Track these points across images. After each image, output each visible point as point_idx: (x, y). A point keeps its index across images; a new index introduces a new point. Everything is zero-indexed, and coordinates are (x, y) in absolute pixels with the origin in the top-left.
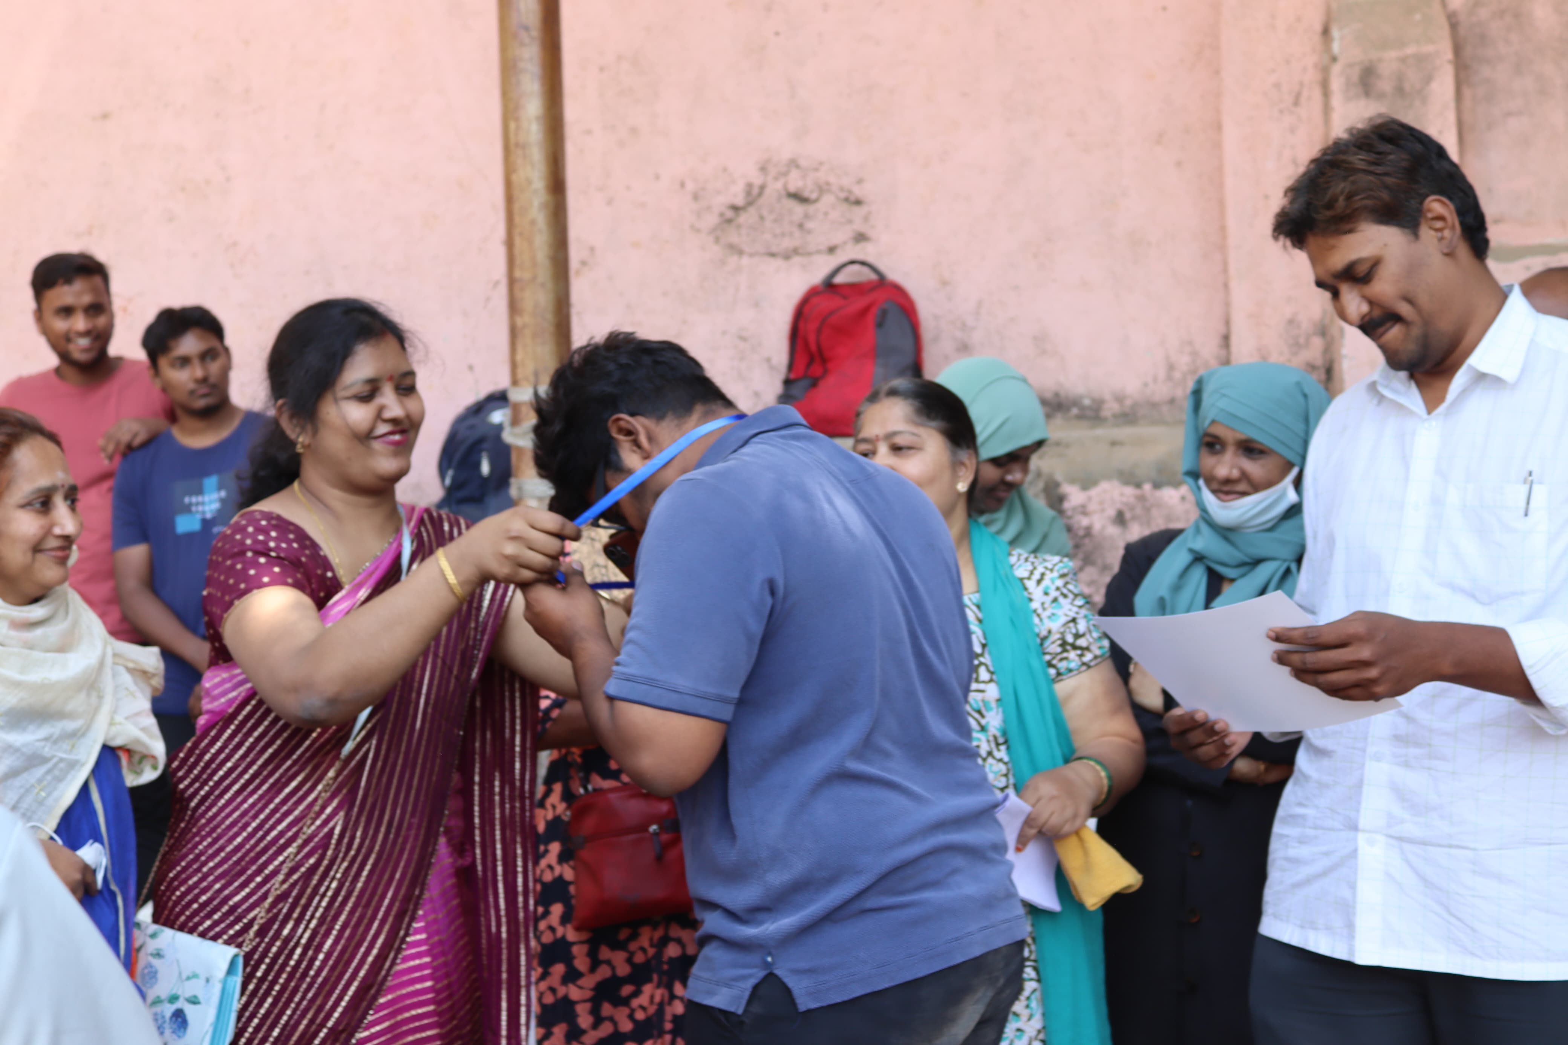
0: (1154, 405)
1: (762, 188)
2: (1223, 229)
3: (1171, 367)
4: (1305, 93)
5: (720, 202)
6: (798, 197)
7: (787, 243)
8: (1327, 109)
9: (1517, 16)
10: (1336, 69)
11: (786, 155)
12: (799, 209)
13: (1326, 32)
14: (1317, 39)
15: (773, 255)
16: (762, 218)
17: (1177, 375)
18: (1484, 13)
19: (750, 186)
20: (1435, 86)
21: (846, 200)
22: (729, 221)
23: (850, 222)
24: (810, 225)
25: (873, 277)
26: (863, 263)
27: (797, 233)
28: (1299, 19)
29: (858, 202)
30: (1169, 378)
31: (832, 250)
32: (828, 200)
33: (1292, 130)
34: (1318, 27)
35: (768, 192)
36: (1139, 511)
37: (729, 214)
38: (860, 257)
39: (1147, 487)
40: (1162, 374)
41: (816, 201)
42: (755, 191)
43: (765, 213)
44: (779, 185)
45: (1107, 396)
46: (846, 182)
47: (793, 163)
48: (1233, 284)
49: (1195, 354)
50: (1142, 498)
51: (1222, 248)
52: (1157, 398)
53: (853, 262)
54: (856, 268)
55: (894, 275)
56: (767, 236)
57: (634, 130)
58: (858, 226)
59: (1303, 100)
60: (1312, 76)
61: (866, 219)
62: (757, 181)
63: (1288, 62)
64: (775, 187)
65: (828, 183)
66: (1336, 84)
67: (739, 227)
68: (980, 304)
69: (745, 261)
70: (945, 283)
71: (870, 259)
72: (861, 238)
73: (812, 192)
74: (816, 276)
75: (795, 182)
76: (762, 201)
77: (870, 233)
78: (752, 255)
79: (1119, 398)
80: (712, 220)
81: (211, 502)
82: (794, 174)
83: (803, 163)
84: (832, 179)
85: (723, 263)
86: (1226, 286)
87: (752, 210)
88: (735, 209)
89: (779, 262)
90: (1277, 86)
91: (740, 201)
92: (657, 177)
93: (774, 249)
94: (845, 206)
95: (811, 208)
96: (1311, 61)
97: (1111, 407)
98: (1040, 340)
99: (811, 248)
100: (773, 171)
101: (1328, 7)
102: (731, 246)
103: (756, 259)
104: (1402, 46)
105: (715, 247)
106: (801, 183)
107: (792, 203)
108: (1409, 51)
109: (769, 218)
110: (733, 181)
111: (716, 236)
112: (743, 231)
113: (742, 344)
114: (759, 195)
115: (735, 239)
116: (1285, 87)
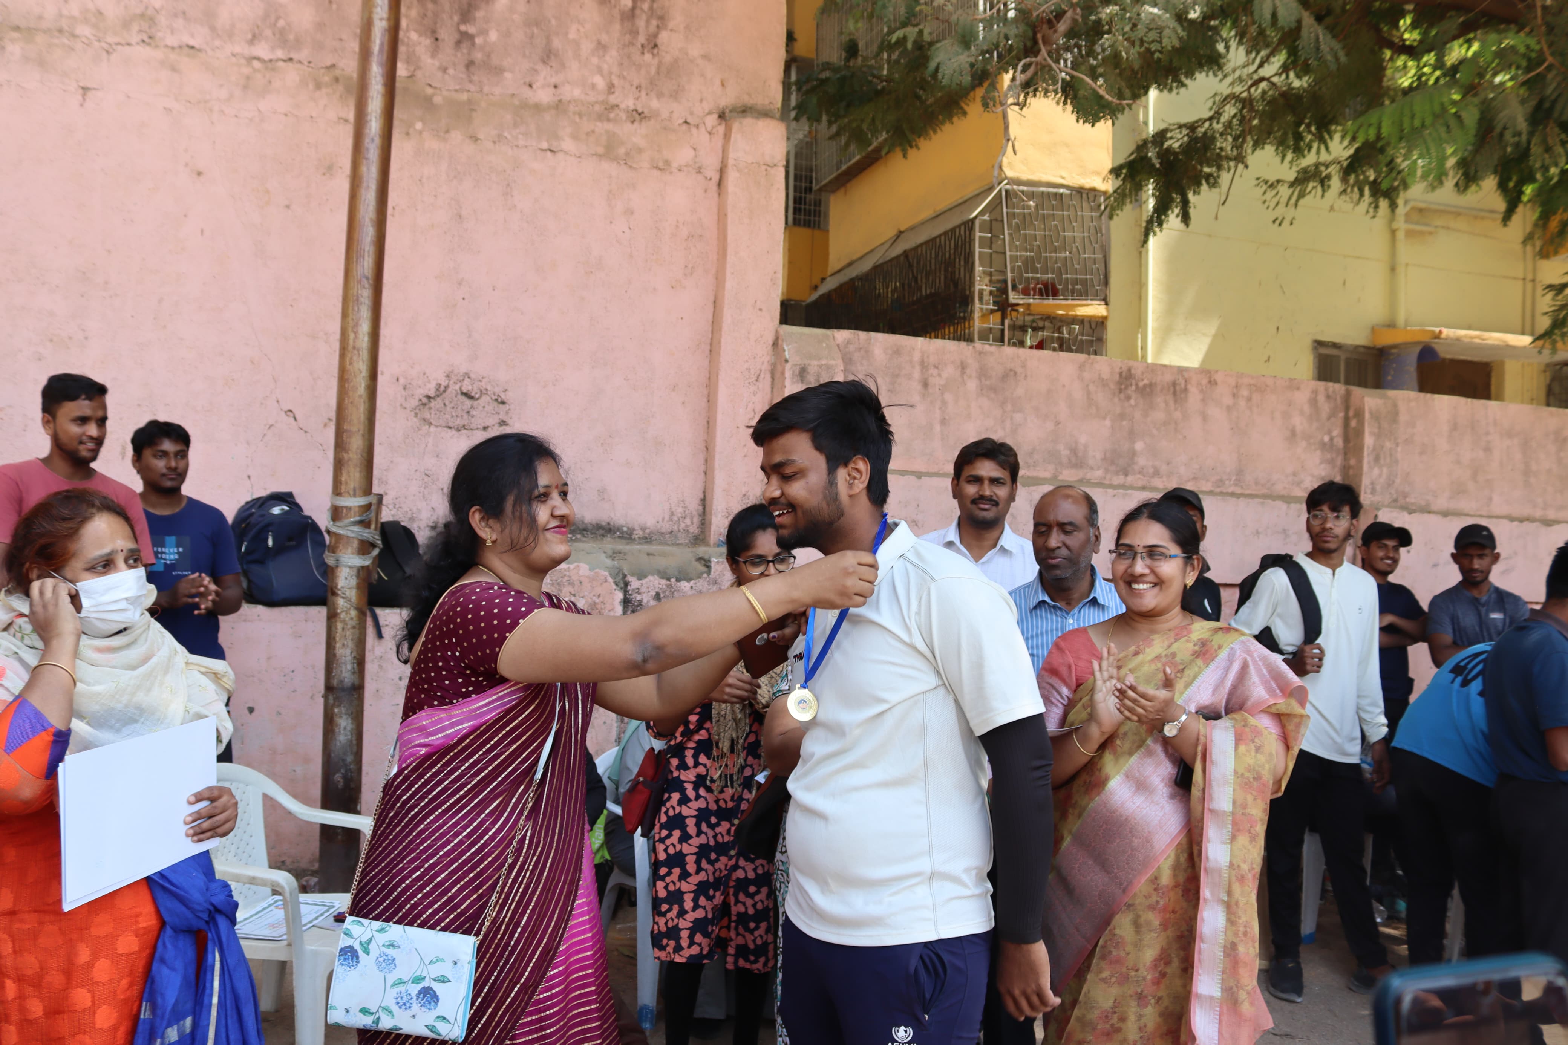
0: (662, 534)
1: (446, 387)
3: (672, 514)
4: (762, 376)
5: (420, 392)
6: (468, 396)
7: (459, 422)
8: (773, 385)
9: (867, 351)
10: (788, 366)
11: (463, 370)
12: (468, 403)
13: (775, 344)
14: (770, 347)
15: (450, 428)
16: (445, 404)
17: (675, 518)
18: (852, 348)
19: (439, 385)
21: (496, 400)
22: (424, 405)
23: (498, 413)
24: (473, 412)
27: (466, 416)
28: (761, 336)
29: (503, 403)
30: (671, 520)
31: (485, 428)
32: (485, 399)
33: (754, 396)
34: (771, 343)
35: (450, 390)
36: (667, 593)
37: (425, 400)
39: (673, 580)
40: (667, 517)
41: (478, 399)
42: (442, 389)
43: (447, 403)
44: (457, 387)
45: (637, 527)
46: (497, 390)
47: (467, 375)
49: (683, 508)
50: (670, 586)
52: (663, 530)
56: (447, 416)
58: (502, 416)
59: (762, 379)
60: (766, 367)
61: (507, 413)
62: (444, 384)
63: (755, 358)
64: (454, 388)
65: (486, 390)
66: (788, 374)
67: (430, 408)
69: (432, 429)
72: (505, 422)
73: (476, 393)
75: (467, 386)
76: (444, 395)
77: (509, 421)
78: (437, 426)
79: (643, 529)
80: (414, 403)
81: (170, 554)
82: (467, 381)
83: (472, 376)
84: (489, 388)
85: (419, 429)
87: (439, 399)
88: (429, 397)
89: (454, 432)
90: (748, 369)
91: (432, 393)
93: (451, 424)
94: (496, 404)
95: (475, 403)
96: (766, 359)
97: (638, 533)
98: (602, 493)
99: (474, 426)
100: (454, 378)
101: (777, 332)
102: (424, 420)
103: (439, 429)
104: (820, 359)
105: (415, 419)
106: (470, 388)
107: (464, 398)
108: (823, 362)
109: (449, 406)
110: (429, 382)
111: (416, 412)
112: (433, 412)
113: (426, 479)
114: (444, 391)
115: (427, 416)
116: (752, 371)
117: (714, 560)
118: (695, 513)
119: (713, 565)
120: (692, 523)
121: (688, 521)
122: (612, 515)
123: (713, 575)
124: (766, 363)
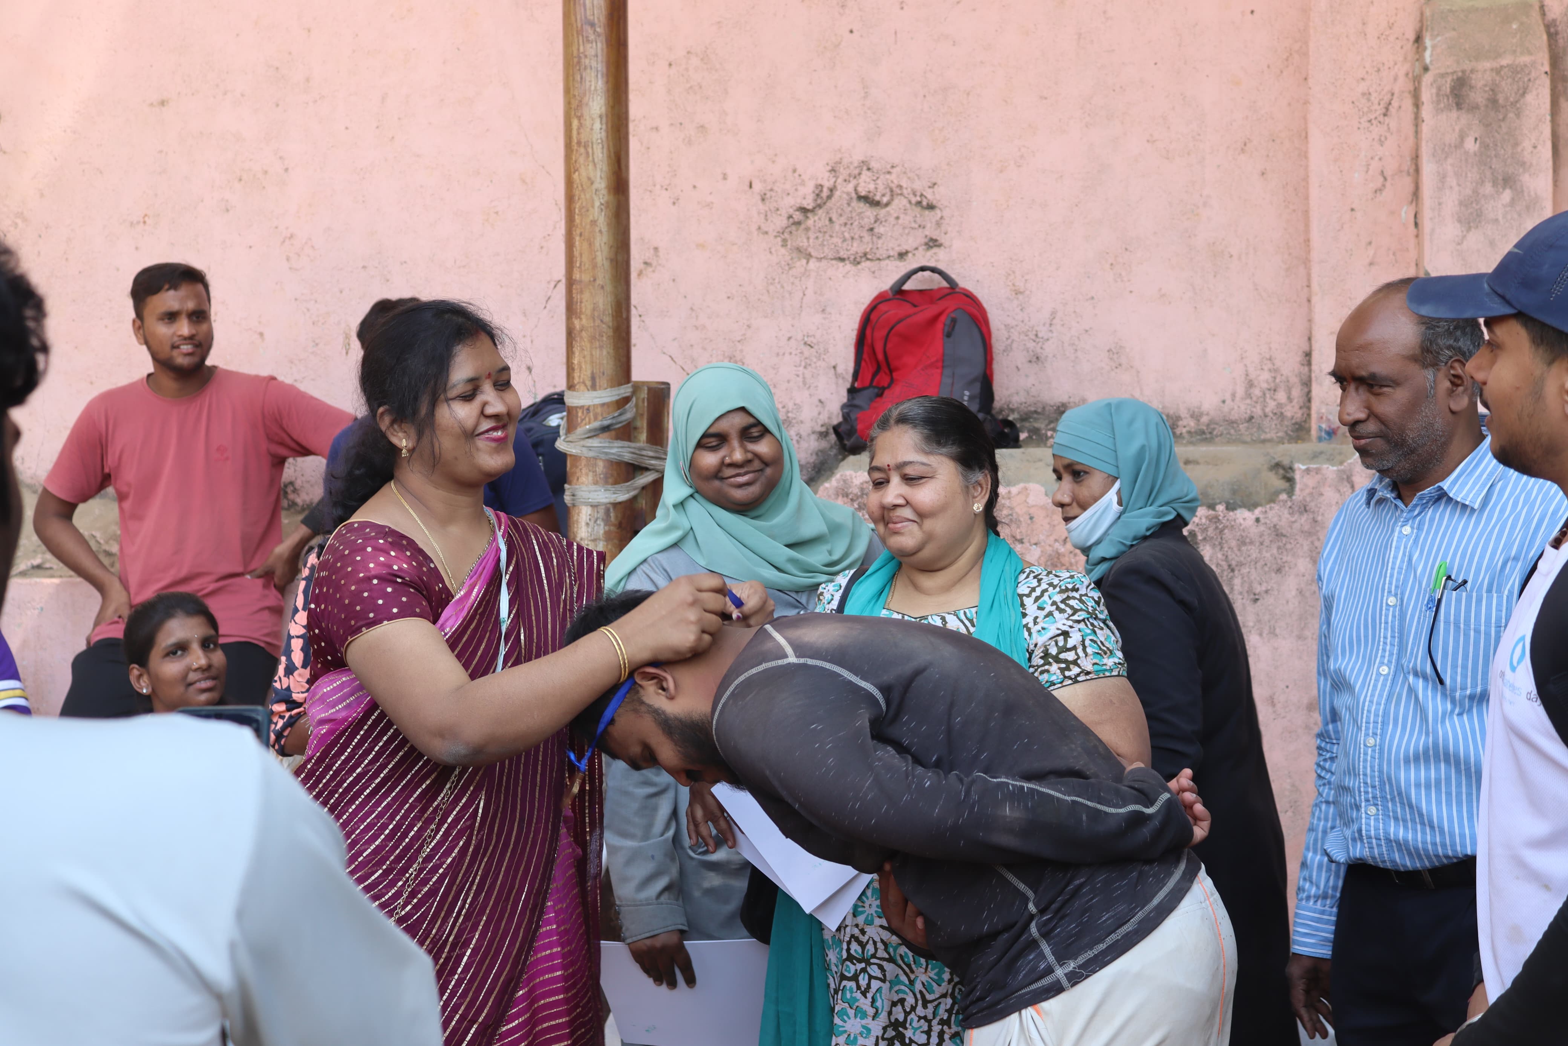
0: (1232, 423)
1: (832, 190)
2: (1307, 241)
3: (1250, 384)
4: (1395, 104)
5: (789, 204)
6: (868, 200)
7: (856, 248)
8: (1417, 120)
10: (1427, 79)
11: (857, 157)
12: (869, 213)
13: (1418, 39)
14: (1409, 46)
15: (842, 260)
16: (830, 220)
17: (1257, 392)
19: (820, 187)
20: (1529, 98)
21: (919, 203)
22: (799, 223)
23: (922, 227)
24: (880, 229)
25: (945, 284)
26: (933, 270)
27: (867, 238)
28: (1390, 26)
29: (931, 207)
30: (1249, 396)
31: (902, 255)
32: (899, 203)
33: (1381, 143)
34: (1410, 35)
35: (837, 194)
36: (1210, 533)
37: (798, 216)
38: (932, 264)
40: (1240, 391)
41: (887, 205)
42: (825, 193)
43: (834, 216)
44: (850, 188)
45: (1184, 413)
46: (918, 186)
47: (865, 165)
48: (1315, 299)
49: (1275, 371)
50: (1215, 520)
51: (1306, 262)
52: (1234, 416)
53: (923, 269)
54: (927, 274)
55: (965, 283)
56: (836, 240)
57: (702, 128)
58: (931, 231)
59: (1393, 110)
60: (1403, 85)
61: (938, 224)
62: (827, 184)
63: (1379, 70)
64: (845, 189)
65: (900, 187)
66: (1427, 95)
67: (807, 229)
68: (1054, 314)
69: (813, 264)
70: (1018, 292)
71: (941, 266)
72: (932, 243)
73: (883, 195)
74: (886, 283)
75: (866, 185)
76: (829, 204)
77: (942, 239)
78: (820, 259)
79: (1196, 416)
80: (780, 222)
82: (866, 176)
83: (873, 164)
84: (904, 184)
85: (790, 267)
86: (1309, 301)
87: (820, 212)
88: (804, 210)
89: (848, 266)
90: (1367, 95)
91: (809, 203)
92: (725, 177)
93: (842, 254)
94: (917, 211)
95: (882, 212)
96: (1402, 69)
97: (1187, 424)
98: (1115, 353)
99: (881, 253)
100: (843, 173)
101: (1422, 14)
102: (798, 250)
103: (824, 263)
104: (1498, 55)
105: (783, 251)
106: (872, 187)
107: (862, 206)
108: (1504, 62)
109: (838, 222)
110: (803, 183)
111: (784, 236)
112: (812, 235)
113: (807, 351)
114: (829, 197)
115: (802, 242)
116: (1374, 97)
117: (1300, 467)
118: (1294, 380)
119: (1297, 476)
120: (1290, 399)
121: (1281, 396)
122: (1137, 395)
123: (1298, 495)
124: (1402, 79)
